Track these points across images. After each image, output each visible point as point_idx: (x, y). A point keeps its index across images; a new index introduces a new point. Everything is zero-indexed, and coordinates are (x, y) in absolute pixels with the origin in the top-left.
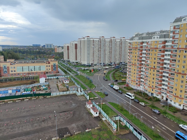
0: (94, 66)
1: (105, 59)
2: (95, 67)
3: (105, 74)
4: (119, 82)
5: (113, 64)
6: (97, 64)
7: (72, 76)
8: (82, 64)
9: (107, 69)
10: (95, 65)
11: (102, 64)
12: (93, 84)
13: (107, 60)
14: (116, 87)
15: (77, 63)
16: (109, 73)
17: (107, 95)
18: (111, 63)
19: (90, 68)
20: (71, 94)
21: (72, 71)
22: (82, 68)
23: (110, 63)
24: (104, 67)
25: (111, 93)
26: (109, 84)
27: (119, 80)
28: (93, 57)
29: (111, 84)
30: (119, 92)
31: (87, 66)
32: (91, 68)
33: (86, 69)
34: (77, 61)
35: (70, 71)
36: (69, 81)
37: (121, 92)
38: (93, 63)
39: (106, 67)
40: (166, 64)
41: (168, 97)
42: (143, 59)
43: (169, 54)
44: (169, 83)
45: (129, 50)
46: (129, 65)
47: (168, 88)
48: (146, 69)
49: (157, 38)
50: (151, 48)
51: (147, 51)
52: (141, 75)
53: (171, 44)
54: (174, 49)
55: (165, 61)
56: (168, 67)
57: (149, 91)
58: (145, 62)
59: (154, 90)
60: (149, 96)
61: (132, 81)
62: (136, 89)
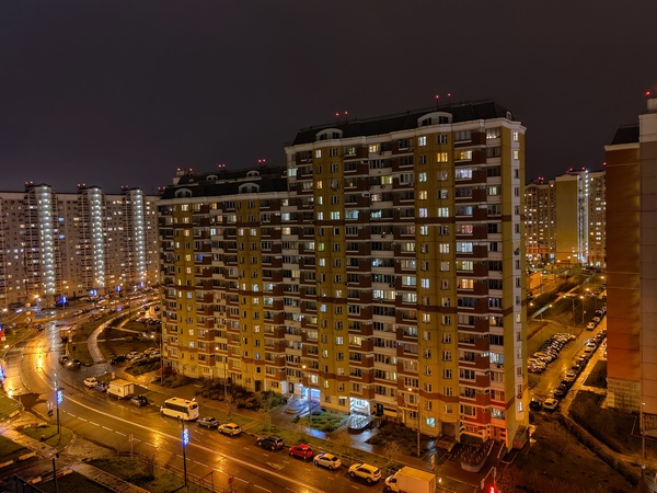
0: (4, 314)
1: (60, 279)
3: (64, 340)
6: (22, 301)
10: (14, 307)
16: (82, 333)
29: (98, 380)
40: (288, 274)
41: (307, 383)
42: (217, 264)
43: (294, 243)
44: (304, 337)
45: (162, 233)
46: (166, 292)
47: (305, 351)
48: (229, 300)
49: (254, 191)
50: (239, 224)
51: (225, 234)
52: (215, 321)
53: (294, 209)
54: (305, 223)
55: (286, 266)
56: (297, 282)
57: (247, 376)
58: (224, 272)
59: (263, 369)
60: (250, 394)
61: (181, 348)
62: (201, 379)
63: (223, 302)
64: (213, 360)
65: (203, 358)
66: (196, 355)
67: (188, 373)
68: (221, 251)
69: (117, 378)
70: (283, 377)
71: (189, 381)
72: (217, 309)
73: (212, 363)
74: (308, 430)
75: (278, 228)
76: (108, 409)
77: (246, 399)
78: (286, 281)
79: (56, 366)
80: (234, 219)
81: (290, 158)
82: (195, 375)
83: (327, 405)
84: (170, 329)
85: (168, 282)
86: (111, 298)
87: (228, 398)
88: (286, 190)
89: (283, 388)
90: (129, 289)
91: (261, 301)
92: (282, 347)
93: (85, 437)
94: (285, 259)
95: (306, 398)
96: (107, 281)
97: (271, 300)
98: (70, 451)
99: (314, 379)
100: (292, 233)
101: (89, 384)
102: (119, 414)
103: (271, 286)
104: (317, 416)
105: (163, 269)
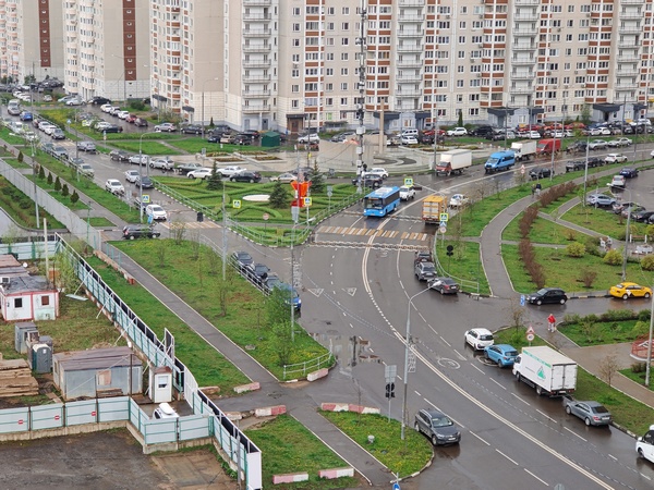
0: (314, 147)
1: (431, 74)
2: (329, 157)
3: (431, 225)
4: (573, 309)
5: (520, 119)
6: (351, 119)
7: (87, 250)
8: (197, 119)
9: (457, 173)
10: (333, 132)
11: (406, 125)
12: (303, 335)
13: (451, 76)
14: (546, 366)
15: (138, 105)
16: (471, 217)
17: (448, 448)
18: (502, 113)
19: (271, 166)
20: (81, 436)
21: (83, 198)
22: (187, 160)
23: (485, 118)
24: (425, 159)
25: (493, 428)
26: (479, 336)
27: (582, 294)
28: (312, 50)
29: (497, 338)
30: (578, 420)
31: (248, 140)
32: (287, 166)
33: (235, 170)
34: (136, 90)
35: (60, 192)
36: (53, 298)
37: (596, 418)
38: (311, 112)
39: (445, 158)
69: (537, 342)
101: (475, 342)
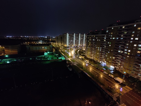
34: (62, 45)
40: (104, 47)
41: (104, 62)
42: (94, 44)
43: (106, 42)
44: (105, 56)
45: (87, 40)
46: (86, 47)
47: (105, 58)
48: (95, 49)
49: (101, 34)
50: (98, 39)
51: (95, 40)
52: (92, 52)
53: (107, 37)
54: (108, 39)
55: (104, 46)
56: (105, 48)
57: (96, 59)
58: (94, 45)
59: (98, 59)
60: (96, 62)
61: (88, 54)
62: (90, 59)
63: (94, 49)
64: (91, 56)
65: (90, 56)
66: (89, 55)
67: (88, 57)
68: (94, 42)
70: (101, 61)
71: (88, 58)
72: (93, 50)
73: (91, 57)
74: (103, 68)
75: (103, 40)
76: (79, 59)
77: (95, 62)
78: (103, 48)
79: (74, 54)
80: (97, 38)
81: (107, 29)
82: (89, 58)
83: (107, 66)
84: (86, 52)
85: (87, 46)
86: (80, 47)
87: (93, 61)
88: (106, 34)
89: (101, 62)
90: (82, 46)
91: (99, 50)
92: (101, 57)
93: (76, 62)
94: (104, 44)
95: (104, 64)
96: (80, 45)
97: (101, 50)
98: (75, 63)
99: (105, 62)
100: (106, 41)
102: (80, 60)
103: (101, 48)
104: (105, 67)
105: (86, 44)
